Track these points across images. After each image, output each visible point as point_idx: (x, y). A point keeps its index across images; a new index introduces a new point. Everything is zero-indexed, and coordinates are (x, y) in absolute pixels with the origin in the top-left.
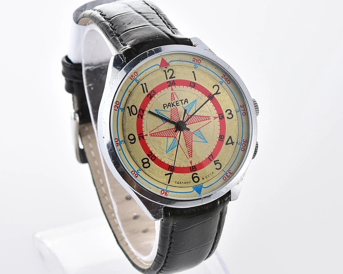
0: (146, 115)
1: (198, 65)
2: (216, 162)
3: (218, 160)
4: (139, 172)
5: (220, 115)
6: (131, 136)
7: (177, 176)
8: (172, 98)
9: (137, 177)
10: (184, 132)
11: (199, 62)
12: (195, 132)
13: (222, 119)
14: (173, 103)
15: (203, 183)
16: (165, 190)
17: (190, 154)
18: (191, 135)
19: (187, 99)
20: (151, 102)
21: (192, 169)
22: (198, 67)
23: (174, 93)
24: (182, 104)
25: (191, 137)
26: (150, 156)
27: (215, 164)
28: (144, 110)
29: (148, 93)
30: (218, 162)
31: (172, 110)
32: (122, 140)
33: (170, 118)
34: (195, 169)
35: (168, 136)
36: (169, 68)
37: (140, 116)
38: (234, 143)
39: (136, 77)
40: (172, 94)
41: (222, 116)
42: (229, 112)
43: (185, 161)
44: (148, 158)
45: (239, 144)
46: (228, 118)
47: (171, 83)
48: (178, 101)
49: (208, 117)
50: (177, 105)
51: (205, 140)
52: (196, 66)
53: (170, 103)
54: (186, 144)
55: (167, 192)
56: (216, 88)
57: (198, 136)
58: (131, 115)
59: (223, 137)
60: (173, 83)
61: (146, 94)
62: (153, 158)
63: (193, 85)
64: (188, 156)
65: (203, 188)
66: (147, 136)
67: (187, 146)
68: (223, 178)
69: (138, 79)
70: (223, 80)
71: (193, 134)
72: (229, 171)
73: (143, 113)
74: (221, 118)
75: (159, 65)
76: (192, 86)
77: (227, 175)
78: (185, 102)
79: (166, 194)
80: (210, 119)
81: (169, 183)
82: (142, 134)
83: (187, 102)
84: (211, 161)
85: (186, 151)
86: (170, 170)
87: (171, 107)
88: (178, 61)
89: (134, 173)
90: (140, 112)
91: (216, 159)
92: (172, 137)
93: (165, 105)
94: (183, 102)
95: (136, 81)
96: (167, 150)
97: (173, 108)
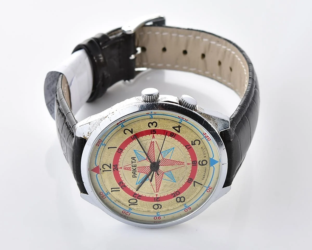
0: (139, 192)
1: (102, 142)
2: (193, 144)
3: (192, 141)
4: (187, 206)
5: (152, 132)
6: (154, 207)
7: (198, 177)
8: (129, 170)
9: (190, 208)
10: (161, 165)
11: (100, 141)
12: (163, 156)
13: (156, 132)
14: (133, 170)
15: (209, 158)
16: (207, 189)
17: (181, 163)
18: (165, 159)
19: (132, 158)
20: (128, 187)
21: (194, 164)
22: (105, 143)
23: (124, 167)
24: (136, 162)
25: (166, 160)
26: (175, 195)
27: (195, 144)
28: (134, 193)
29: (120, 188)
30: (193, 142)
31: (139, 171)
32: (156, 214)
33: (146, 174)
34: (195, 162)
35: (161, 178)
36: (101, 167)
37: (140, 197)
38: (179, 126)
39: (104, 194)
40: (125, 168)
41: (153, 131)
42: (150, 125)
43: (186, 169)
44: (177, 197)
45: (182, 121)
46: (155, 127)
47: (115, 168)
48: (132, 165)
49: (152, 143)
50: (136, 166)
51: (171, 149)
52: (104, 144)
53: (133, 172)
54: (172, 165)
55: (210, 188)
56: (126, 131)
57: (166, 154)
58: (137, 204)
59: (172, 134)
60: (115, 166)
61: (121, 189)
62: (178, 193)
63: (120, 150)
64: (182, 165)
65: (213, 159)
66: (157, 194)
67: (174, 165)
68: (208, 140)
69: (106, 193)
70: (121, 124)
71: (164, 158)
72: (204, 134)
73: (137, 194)
74: (154, 132)
75: (97, 174)
76: (121, 152)
77: (206, 136)
78: (134, 159)
79: (211, 188)
80: (153, 142)
81: (202, 185)
82: (155, 198)
83: (135, 158)
84: (191, 147)
85: (178, 166)
86: (191, 181)
87: (136, 172)
88: (96, 159)
89: (187, 209)
90: (136, 197)
91: (190, 143)
92: (163, 175)
93: (134, 176)
94: (133, 161)
95: (108, 194)
96: (173, 181)
97: (138, 170)
